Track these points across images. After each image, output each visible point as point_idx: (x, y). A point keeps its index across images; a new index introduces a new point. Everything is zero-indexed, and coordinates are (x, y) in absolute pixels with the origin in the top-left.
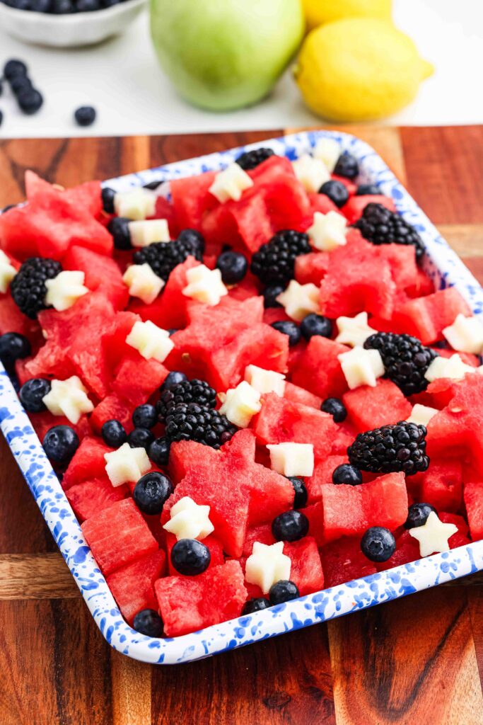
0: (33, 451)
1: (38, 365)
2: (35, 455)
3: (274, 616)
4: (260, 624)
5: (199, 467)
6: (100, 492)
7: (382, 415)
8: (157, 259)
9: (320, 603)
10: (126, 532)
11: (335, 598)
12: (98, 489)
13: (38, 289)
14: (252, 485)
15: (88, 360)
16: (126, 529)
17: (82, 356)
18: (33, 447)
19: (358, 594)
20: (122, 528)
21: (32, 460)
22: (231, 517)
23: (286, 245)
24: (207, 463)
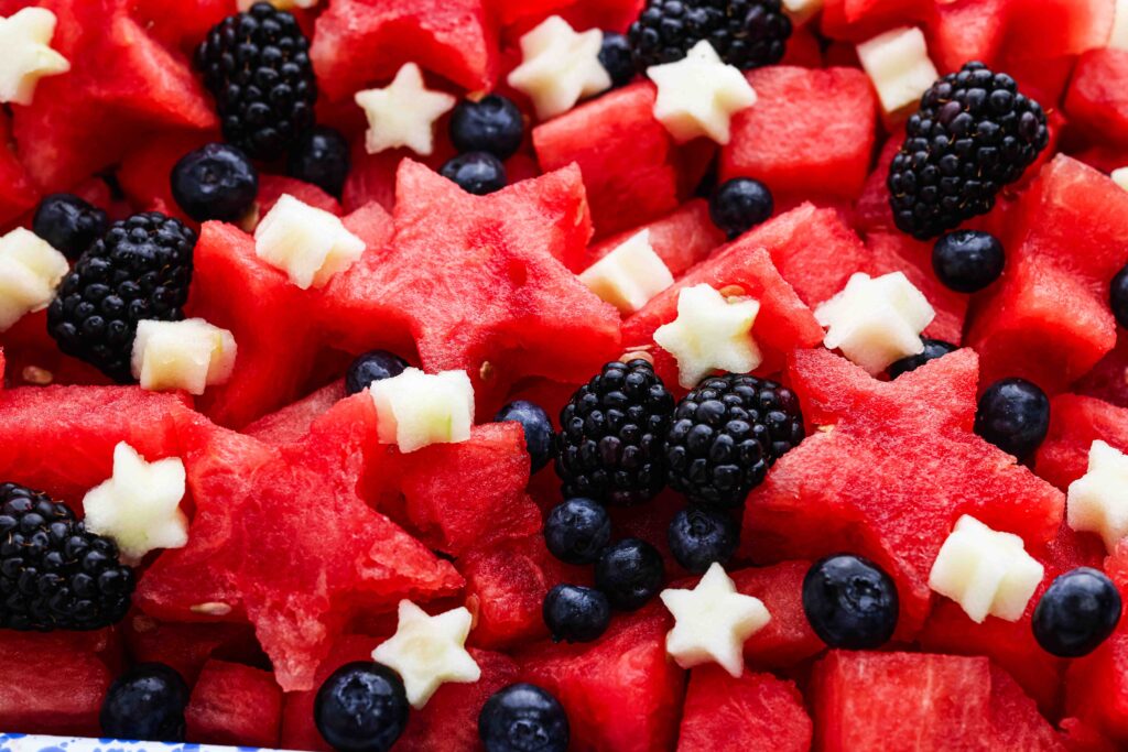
1: (299, 663)
5: (852, 480)
6: (732, 709)
7: (835, 127)
8: (128, 297)
10: (926, 703)
12: (724, 709)
13: (95, 555)
14: (946, 414)
15: (397, 553)
16: (921, 698)
17: (377, 558)
20: (914, 706)
22: (1013, 490)
23: (274, 51)
24: (851, 464)
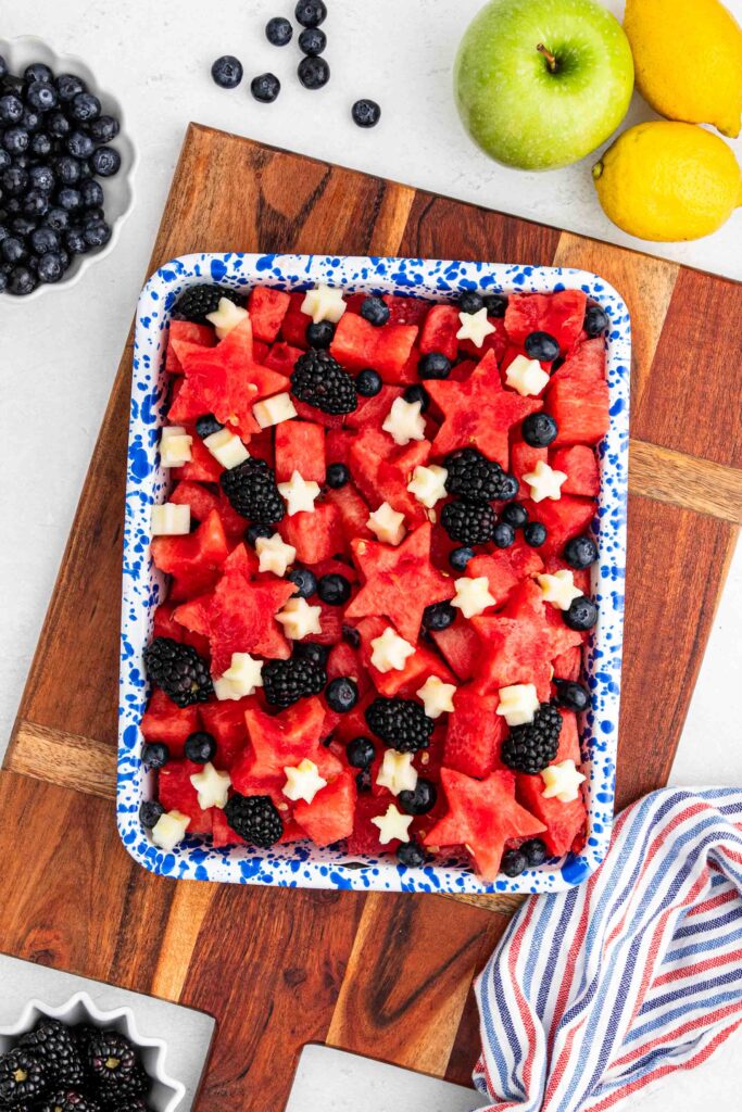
0: (611, 544)
2: (611, 538)
3: (494, 274)
4: (508, 272)
9: (453, 271)
11: (437, 271)
18: (609, 549)
19: (418, 266)
21: (615, 534)
